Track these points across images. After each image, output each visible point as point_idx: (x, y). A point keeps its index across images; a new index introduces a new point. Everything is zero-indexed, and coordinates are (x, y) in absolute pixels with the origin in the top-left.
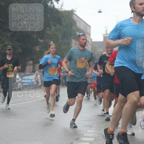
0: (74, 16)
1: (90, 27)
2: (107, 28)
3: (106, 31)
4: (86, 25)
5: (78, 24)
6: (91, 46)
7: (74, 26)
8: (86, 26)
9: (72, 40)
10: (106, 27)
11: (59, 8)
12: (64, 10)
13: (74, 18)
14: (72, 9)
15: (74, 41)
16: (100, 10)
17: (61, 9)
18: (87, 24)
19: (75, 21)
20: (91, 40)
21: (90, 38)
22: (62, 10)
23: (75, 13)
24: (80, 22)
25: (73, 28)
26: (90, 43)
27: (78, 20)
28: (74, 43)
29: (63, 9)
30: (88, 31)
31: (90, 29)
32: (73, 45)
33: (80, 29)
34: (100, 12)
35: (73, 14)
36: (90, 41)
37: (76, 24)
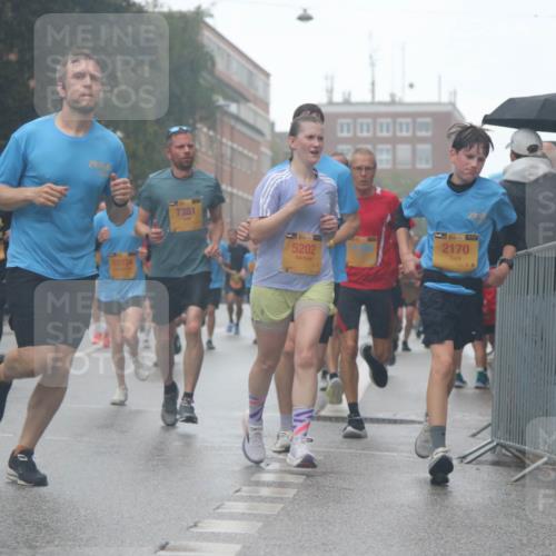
0: (206, 33)
1: (267, 75)
2: (332, 78)
3: (327, 91)
4: (251, 68)
5: (220, 66)
6: (272, 149)
7: (205, 74)
8: (251, 74)
9: (199, 126)
10: (330, 78)
11: (147, 3)
12: (165, 9)
13: (206, 41)
14: (199, 8)
15: (205, 130)
16: (305, 10)
17: (155, 6)
18: (256, 66)
19: (207, 53)
20: (272, 125)
21: (267, 120)
22: (157, 10)
23: (209, 20)
24: (229, 55)
25: (201, 81)
26: (269, 137)
27: (219, 48)
28: (203, 139)
29: (161, 6)
30: (260, 93)
31: (267, 85)
32: (200, 144)
33: (228, 86)
34: (305, 18)
35: (202, 25)
36: (266, 131)
37: (214, 64)
